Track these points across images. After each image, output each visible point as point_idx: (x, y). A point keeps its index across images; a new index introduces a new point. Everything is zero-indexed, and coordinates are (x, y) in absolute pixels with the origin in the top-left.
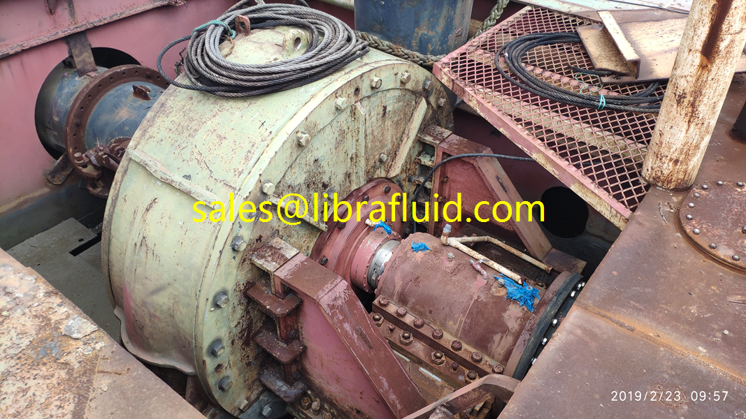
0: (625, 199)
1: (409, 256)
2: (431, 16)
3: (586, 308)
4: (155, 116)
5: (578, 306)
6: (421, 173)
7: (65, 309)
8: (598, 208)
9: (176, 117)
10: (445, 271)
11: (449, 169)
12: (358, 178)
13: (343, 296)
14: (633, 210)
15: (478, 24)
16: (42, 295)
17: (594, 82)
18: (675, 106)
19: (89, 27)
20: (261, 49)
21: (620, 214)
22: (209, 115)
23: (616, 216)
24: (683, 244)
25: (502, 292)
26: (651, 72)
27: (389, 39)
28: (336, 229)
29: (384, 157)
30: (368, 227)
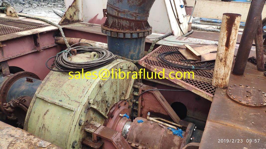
0: (210, 92)
1: (137, 125)
2: (134, 48)
3: (211, 121)
4: (45, 82)
5: (209, 121)
6: (134, 98)
7: (37, 139)
8: (202, 96)
9: (54, 82)
10: (151, 128)
11: (144, 96)
12: (117, 99)
13: (120, 138)
14: (213, 95)
15: (146, 52)
16: (26, 135)
17: (188, 63)
18: (220, 62)
19: (9, 59)
20: (82, 59)
21: (210, 96)
22: (67, 79)
23: (209, 97)
24: (231, 102)
25: (171, 133)
26: (204, 59)
27: (121, 56)
28: (110, 118)
29: (124, 92)
30: (120, 117)
